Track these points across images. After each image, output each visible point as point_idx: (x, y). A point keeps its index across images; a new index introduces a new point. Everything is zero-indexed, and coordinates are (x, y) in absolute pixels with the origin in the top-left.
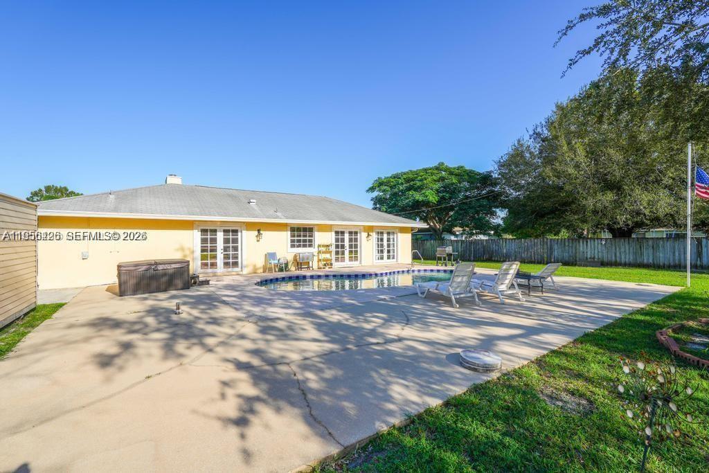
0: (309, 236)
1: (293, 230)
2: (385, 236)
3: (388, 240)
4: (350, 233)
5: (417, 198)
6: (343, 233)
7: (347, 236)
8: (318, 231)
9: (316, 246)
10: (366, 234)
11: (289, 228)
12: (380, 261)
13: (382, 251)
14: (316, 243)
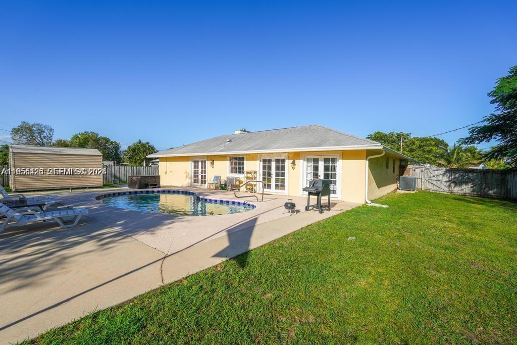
0: (242, 165)
1: (232, 159)
3: (326, 169)
4: (277, 161)
6: (270, 161)
7: (273, 164)
8: (247, 160)
9: (245, 172)
10: (292, 162)
11: (229, 158)
14: (245, 170)
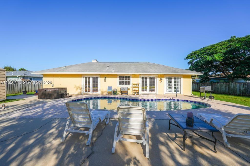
0: (128, 80)
1: (120, 77)
2: (173, 80)
3: (175, 82)
4: (151, 78)
5: (208, 59)
6: (146, 78)
7: (148, 80)
8: (132, 78)
10: (160, 79)
11: (118, 76)
12: (169, 93)
13: (170, 88)
14: (131, 83)
